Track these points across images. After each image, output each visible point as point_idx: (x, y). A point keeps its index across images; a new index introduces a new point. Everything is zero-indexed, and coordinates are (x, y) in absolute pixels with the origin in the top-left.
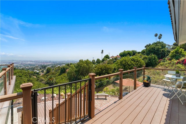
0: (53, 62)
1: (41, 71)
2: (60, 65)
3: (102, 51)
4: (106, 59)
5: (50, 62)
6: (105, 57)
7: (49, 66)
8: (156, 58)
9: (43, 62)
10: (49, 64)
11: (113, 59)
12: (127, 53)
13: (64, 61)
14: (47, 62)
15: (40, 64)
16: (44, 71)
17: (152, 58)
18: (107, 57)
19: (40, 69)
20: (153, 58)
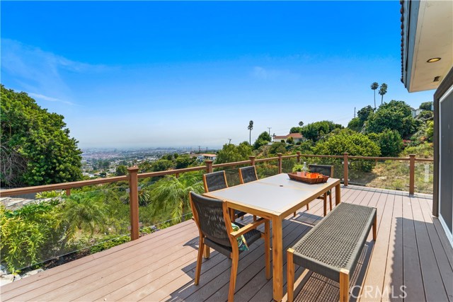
0: (123, 152)
1: (98, 174)
2: (141, 158)
3: (251, 123)
4: (263, 142)
5: (115, 152)
6: (260, 137)
7: (114, 161)
8: (399, 136)
9: (97, 153)
10: (113, 156)
11: (283, 141)
12: (317, 127)
13: (150, 149)
14: (108, 153)
15: (91, 157)
16: (105, 174)
17: (390, 138)
18: (265, 137)
19: (95, 169)
20: (393, 137)
